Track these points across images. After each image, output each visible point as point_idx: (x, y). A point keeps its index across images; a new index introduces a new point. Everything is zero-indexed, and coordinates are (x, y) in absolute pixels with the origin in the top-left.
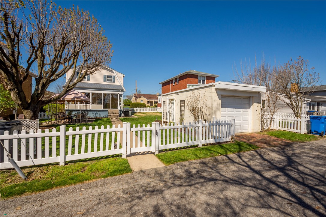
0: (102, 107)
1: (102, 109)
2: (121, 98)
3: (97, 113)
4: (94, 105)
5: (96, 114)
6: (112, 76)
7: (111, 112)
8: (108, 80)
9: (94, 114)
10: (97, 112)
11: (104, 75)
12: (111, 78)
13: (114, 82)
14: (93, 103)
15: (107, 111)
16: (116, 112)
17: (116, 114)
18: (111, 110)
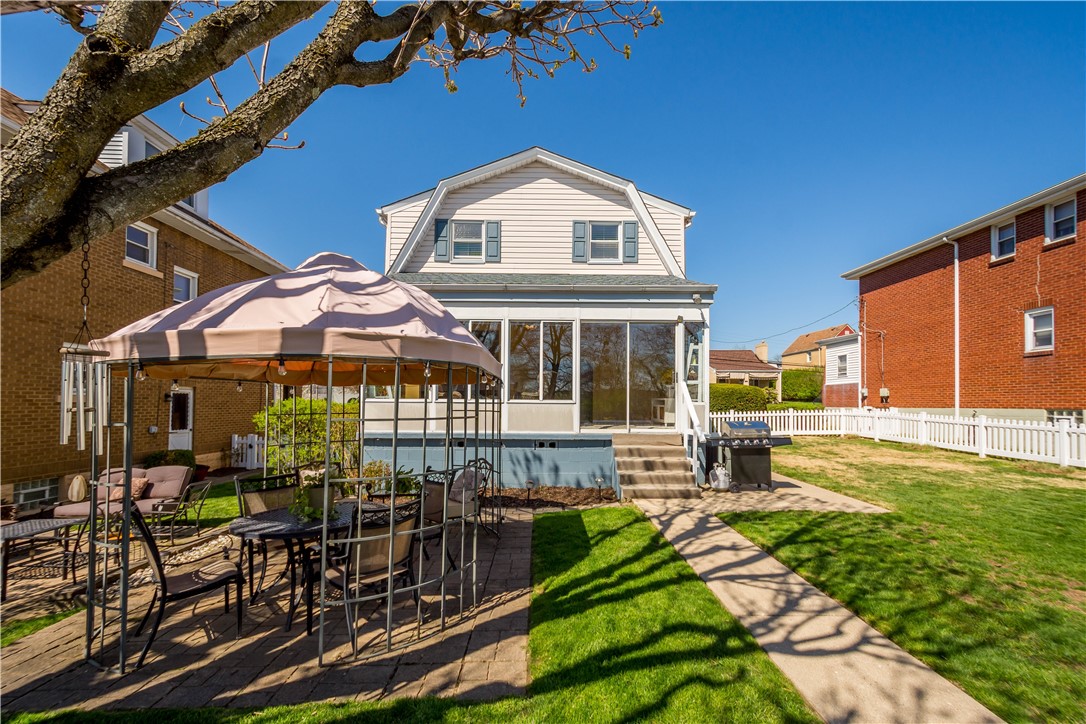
0: (571, 414)
1: (575, 429)
2: (695, 352)
3: (539, 458)
4: (524, 406)
5: (535, 465)
6: (620, 229)
7: (631, 452)
8: (597, 252)
9: (523, 462)
10: (539, 451)
11: (575, 223)
12: (615, 237)
13: (631, 258)
14: (515, 394)
15: (606, 443)
16: (661, 453)
17: (665, 466)
18: (630, 435)
